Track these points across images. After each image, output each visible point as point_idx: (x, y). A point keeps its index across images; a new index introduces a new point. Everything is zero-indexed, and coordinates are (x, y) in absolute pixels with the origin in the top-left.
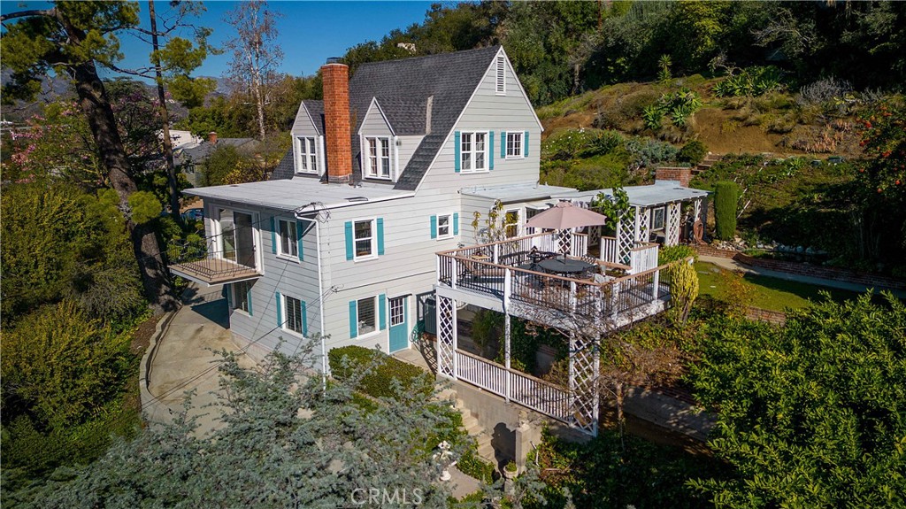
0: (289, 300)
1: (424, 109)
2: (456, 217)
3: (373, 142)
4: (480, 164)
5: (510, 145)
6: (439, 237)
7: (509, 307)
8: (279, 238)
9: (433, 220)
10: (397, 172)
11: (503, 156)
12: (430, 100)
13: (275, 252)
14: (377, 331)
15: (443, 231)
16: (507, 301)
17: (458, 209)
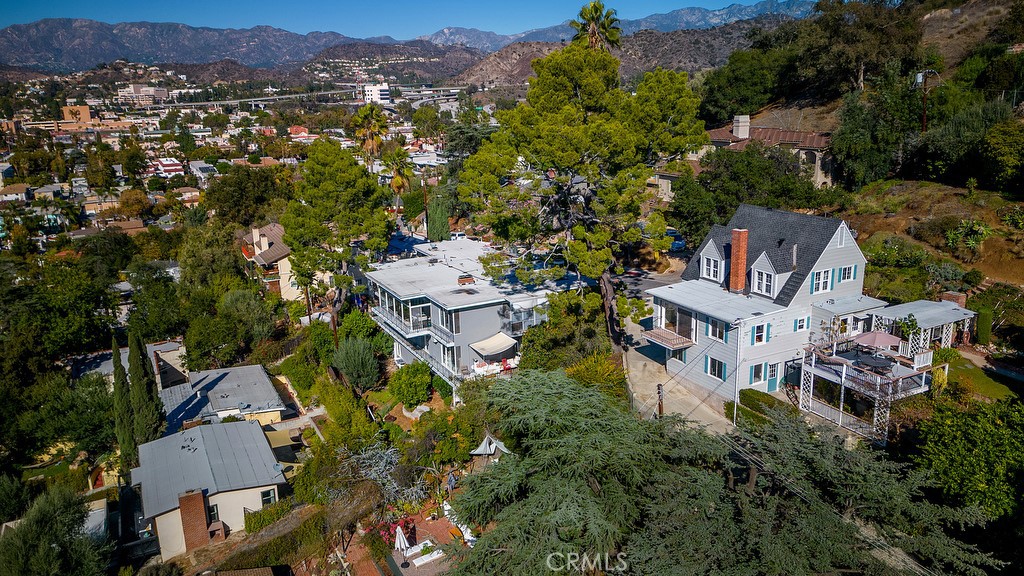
0: (713, 361)
1: (791, 254)
2: (809, 318)
3: (760, 274)
4: (825, 288)
5: (844, 274)
6: (798, 331)
7: (845, 382)
8: (710, 327)
9: (796, 321)
10: (775, 294)
11: (839, 281)
12: (795, 247)
13: (707, 335)
14: (762, 381)
15: (801, 327)
16: (843, 379)
17: (810, 315)
